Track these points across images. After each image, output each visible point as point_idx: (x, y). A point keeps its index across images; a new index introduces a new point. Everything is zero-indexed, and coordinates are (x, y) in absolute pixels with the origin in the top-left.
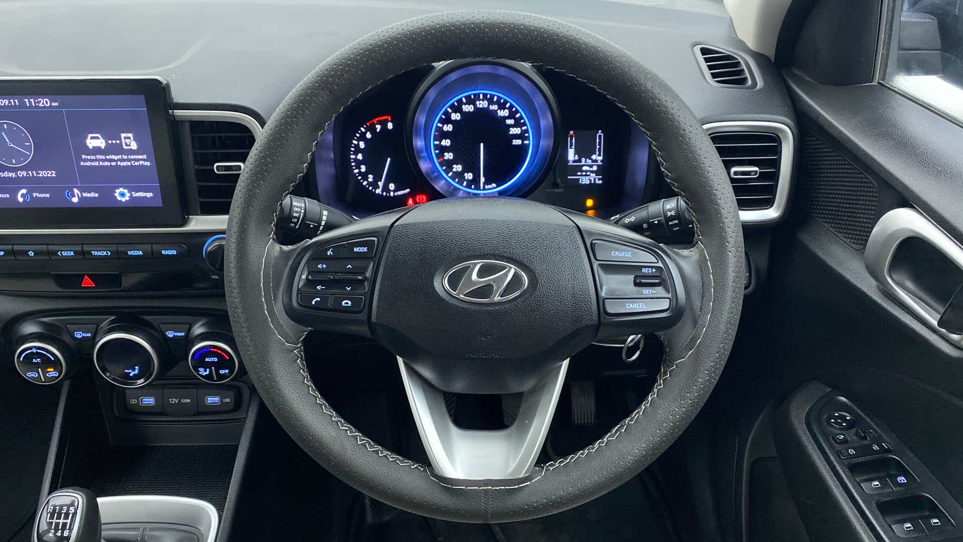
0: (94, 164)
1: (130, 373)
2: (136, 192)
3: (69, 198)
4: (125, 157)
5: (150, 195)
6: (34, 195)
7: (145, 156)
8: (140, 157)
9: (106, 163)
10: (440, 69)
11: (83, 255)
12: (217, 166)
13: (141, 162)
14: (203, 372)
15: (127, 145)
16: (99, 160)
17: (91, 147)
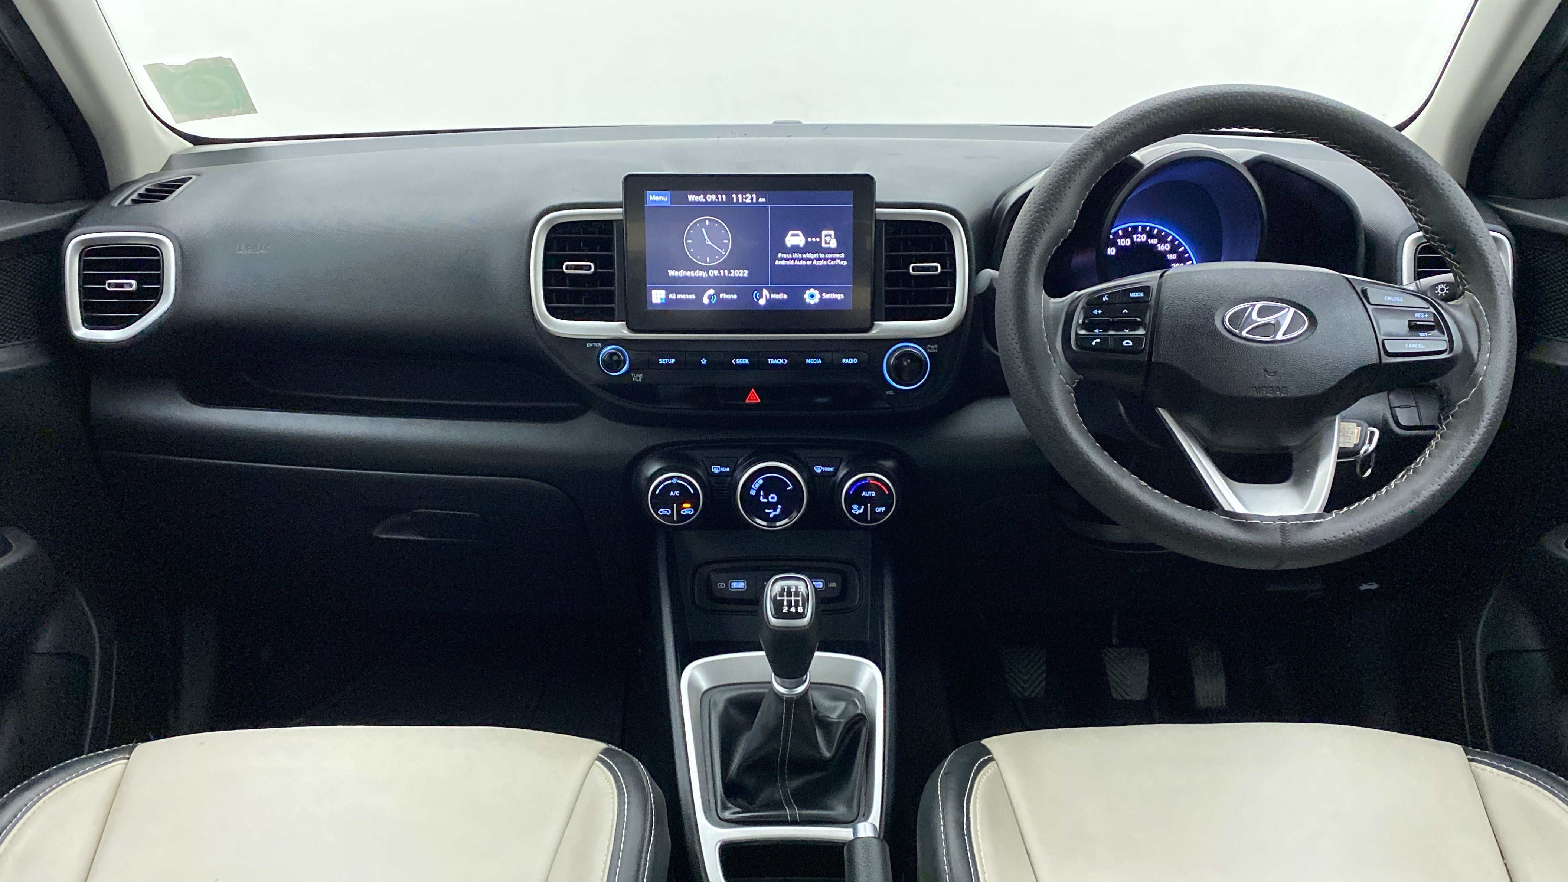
0: (788, 263)
1: (770, 513)
2: (827, 293)
3: (756, 300)
4: (822, 256)
5: (840, 297)
6: (722, 295)
7: (843, 254)
8: (837, 256)
9: (803, 263)
10: (1147, 168)
11: (758, 365)
12: (913, 268)
13: (838, 261)
14: (857, 510)
15: (826, 243)
16: (795, 259)
17: (789, 246)
